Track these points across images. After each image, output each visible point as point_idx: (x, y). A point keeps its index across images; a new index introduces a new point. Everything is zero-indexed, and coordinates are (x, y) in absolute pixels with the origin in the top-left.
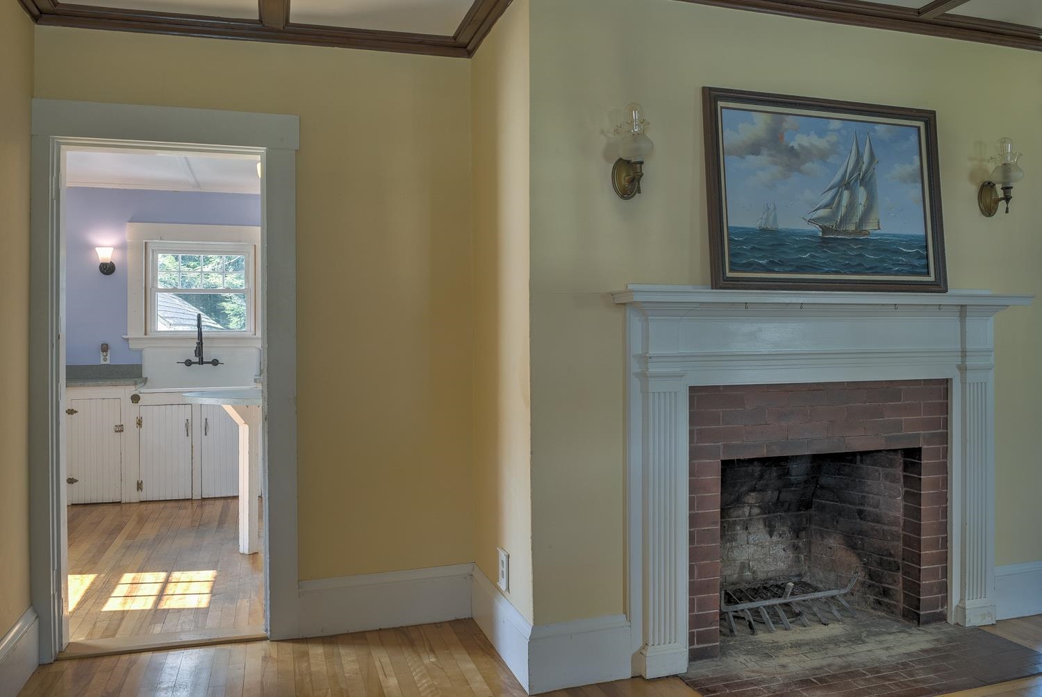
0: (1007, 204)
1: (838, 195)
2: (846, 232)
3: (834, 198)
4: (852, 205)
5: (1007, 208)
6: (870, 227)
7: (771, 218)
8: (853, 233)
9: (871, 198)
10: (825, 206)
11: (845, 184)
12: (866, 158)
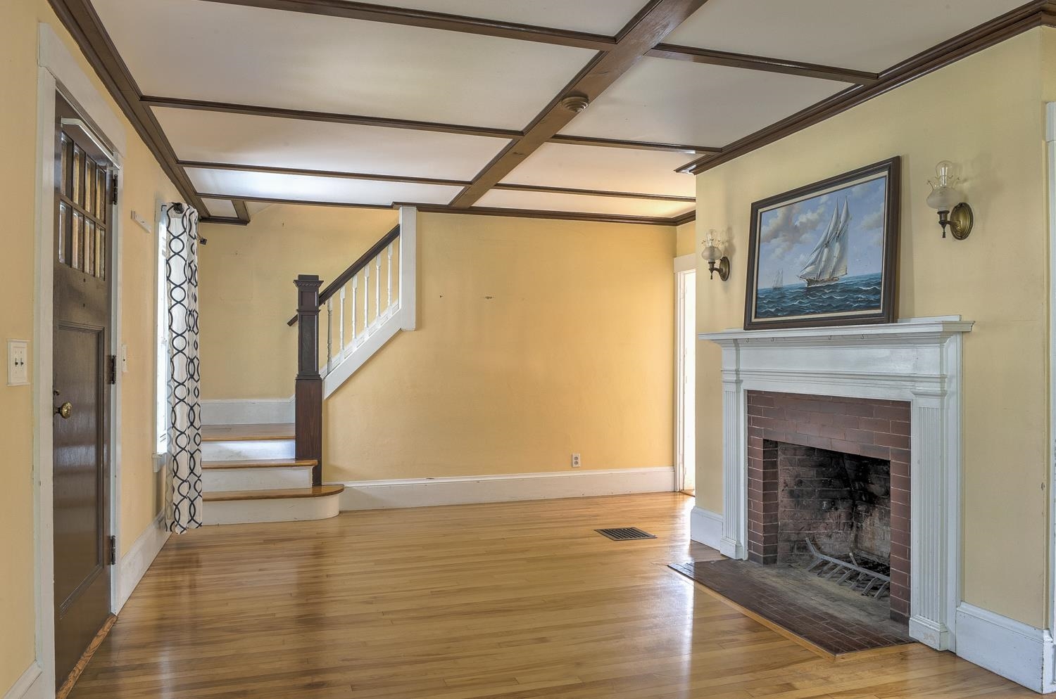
0: (944, 228)
1: (821, 253)
2: (823, 281)
3: (817, 256)
4: (829, 259)
5: (944, 233)
6: (839, 274)
7: (780, 280)
8: (829, 280)
9: (843, 250)
10: (812, 264)
11: (827, 244)
12: (842, 219)
